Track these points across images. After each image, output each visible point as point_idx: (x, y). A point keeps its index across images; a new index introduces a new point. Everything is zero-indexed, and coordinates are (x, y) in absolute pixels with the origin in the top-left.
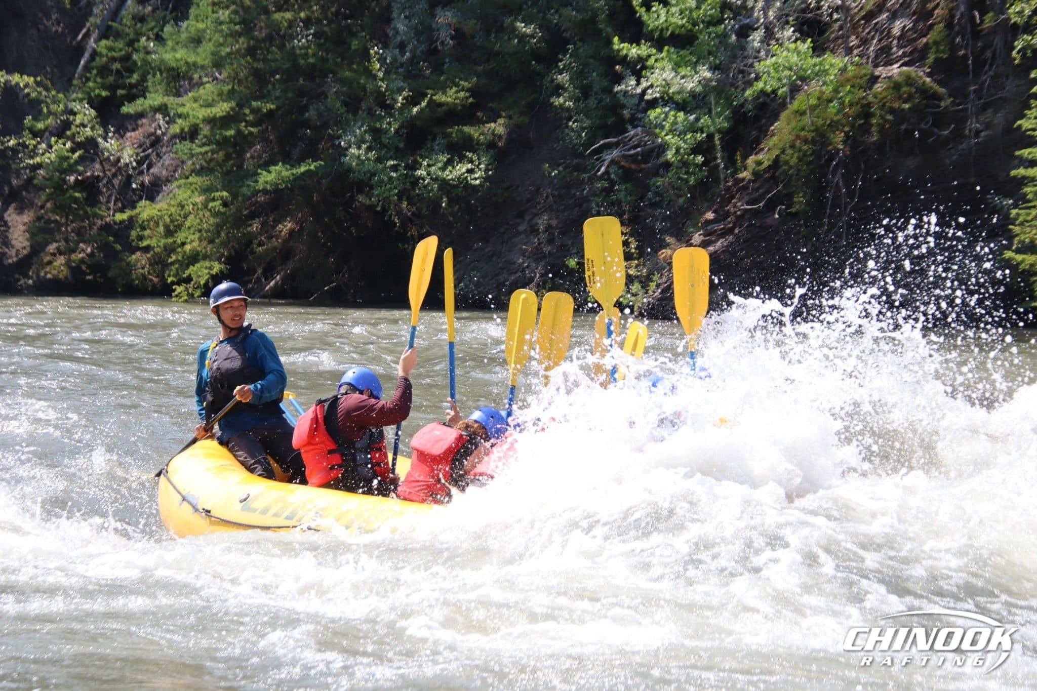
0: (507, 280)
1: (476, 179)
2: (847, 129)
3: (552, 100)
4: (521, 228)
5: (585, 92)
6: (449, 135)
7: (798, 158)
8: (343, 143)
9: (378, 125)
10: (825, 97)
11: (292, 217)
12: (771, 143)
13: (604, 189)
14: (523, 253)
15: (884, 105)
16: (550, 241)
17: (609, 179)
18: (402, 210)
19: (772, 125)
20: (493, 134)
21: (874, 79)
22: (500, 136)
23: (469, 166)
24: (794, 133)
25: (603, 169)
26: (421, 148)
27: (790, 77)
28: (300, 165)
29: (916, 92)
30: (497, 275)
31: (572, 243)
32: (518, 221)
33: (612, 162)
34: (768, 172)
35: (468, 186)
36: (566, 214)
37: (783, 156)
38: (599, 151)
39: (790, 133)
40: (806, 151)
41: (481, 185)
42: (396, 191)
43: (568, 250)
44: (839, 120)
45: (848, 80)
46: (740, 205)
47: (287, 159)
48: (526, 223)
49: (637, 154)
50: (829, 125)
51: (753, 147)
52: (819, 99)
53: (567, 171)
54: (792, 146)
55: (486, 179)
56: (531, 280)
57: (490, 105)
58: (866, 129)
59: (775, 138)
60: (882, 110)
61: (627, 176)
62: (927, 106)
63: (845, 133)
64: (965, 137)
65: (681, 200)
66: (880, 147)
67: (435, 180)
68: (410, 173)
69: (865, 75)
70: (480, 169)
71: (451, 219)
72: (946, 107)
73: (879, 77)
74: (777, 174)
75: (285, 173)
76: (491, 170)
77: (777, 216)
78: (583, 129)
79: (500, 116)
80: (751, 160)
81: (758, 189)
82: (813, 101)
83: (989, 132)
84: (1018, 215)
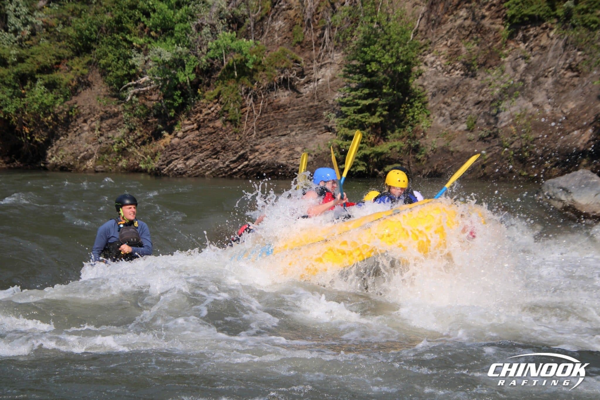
0: (79, 156)
4: (86, 128)
6: (44, 79)
7: (231, 92)
10: (243, 61)
14: (87, 142)
17: (132, 103)
20: (69, 79)
22: (72, 80)
24: (228, 79)
25: (129, 98)
29: (288, 59)
30: (73, 153)
32: (84, 124)
33: (134, 94)
38: (127, 88)
42: (15, 109)
45: (254, 52)
46: (202, 116)
48: (88, 126)
49: (147, 90)
52: (240, 62)
54: (227, 86)
56: (92, 156)
64: (312, 82)
65: (171, 114)
68: (23, 99)
72: (303, 66)
73: (269, 51)
74: (220, 100)
79: (72, 69)
80: (207, 93)
83: (324, 79)
84: (339, 121)
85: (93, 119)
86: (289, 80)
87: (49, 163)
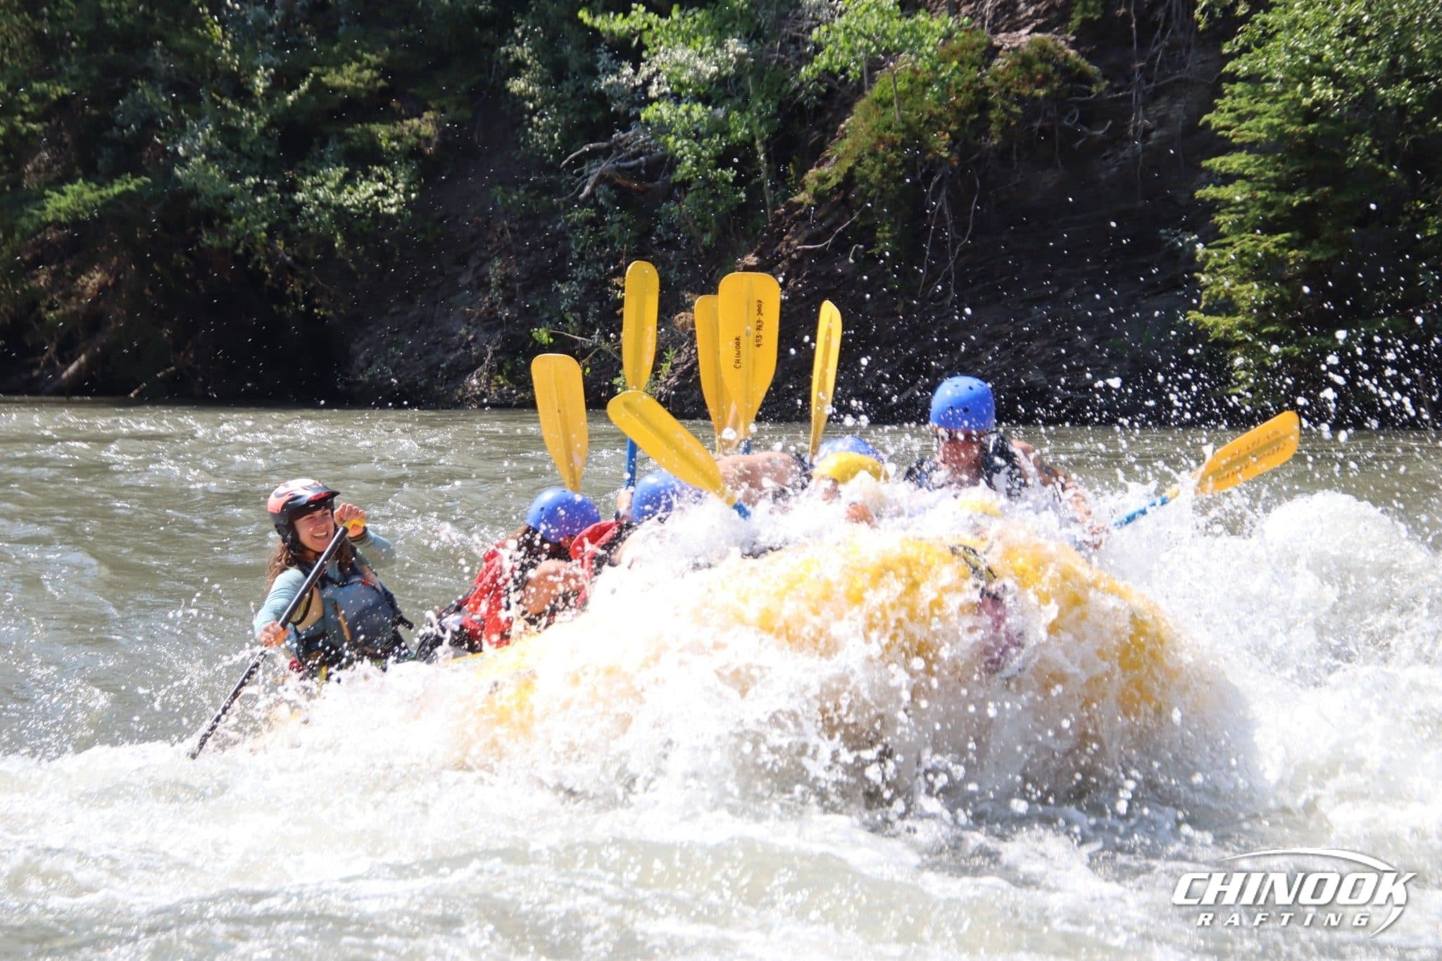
0: (442, 361)
1: (391, 206)
2: (953, 127)
3: (508, 84)
4: (463, 281)
5: (559, 71)
6: (348, 138)
7: (882, 171)
8: (181, 150)
9: (233, 122)
10: (919, 78)
11: (102, 264)
12: (841, 150)
13: (590, 221)
14: (467, 319)
15: (1008, 91)
16: (508, 301)
17: (596, 205)
18: (276, 253)
19: (842, 120)
20: (418, 136)
21: (993, 52)
22: (428, 140)
23: (380, 186)
24: (874, 134)
25: (587, 189)
26: (303, 159)
27: (867, 49)
28: (112, 184)
29: (1055, 72)
30: (427, 353)
31: (542, 304)
32: (458, 269)
33: (602, 179)
34: (837, 193)
35: (377, 216)
36: (532, 259)
37: (858, 168)
38: (580, 161)
39: (869, 134)
40: (894, 161)
41: (398, 214)
42: (265, 225)
43: (537, 315)
44: (941, 115)
45: (954, 53)
46: (795, 244)
47: (92, 174)
48: (470, 272)
49: (639, 166)
50: (927, 122)
51: (816, 155)
52: (911, 81)
53: (533, 194)
54: (873, 154)
55: (409, 204)
56: (480, 362)
57: (411, 90)
58: (982, 127)
59: (847, 141)
60: (1005, 98)
61: (624, 198)
62: (1071, 93)
63: (950, 133)
64: (1128, 139)
65: (707, 238)
66: (1003, 154)
67: (325, 205)
68: (286, 196)
69: (979, 46)
70: (396, 191)
71: (353, 267)
72: (1100, 94)
73: (999, 48)
74: (851, 196)
75: (88, 196)
76: (414, 191)
77: (851, 261)
78: (555, 128)
79: (427, 108)
80: (812, 174)
81: (821, 220)
82: (902, 86)
83: (1163, 132)
84: (1207, 256)
85: (484, 254)
86: (1057, 133)
87: (360, 382)
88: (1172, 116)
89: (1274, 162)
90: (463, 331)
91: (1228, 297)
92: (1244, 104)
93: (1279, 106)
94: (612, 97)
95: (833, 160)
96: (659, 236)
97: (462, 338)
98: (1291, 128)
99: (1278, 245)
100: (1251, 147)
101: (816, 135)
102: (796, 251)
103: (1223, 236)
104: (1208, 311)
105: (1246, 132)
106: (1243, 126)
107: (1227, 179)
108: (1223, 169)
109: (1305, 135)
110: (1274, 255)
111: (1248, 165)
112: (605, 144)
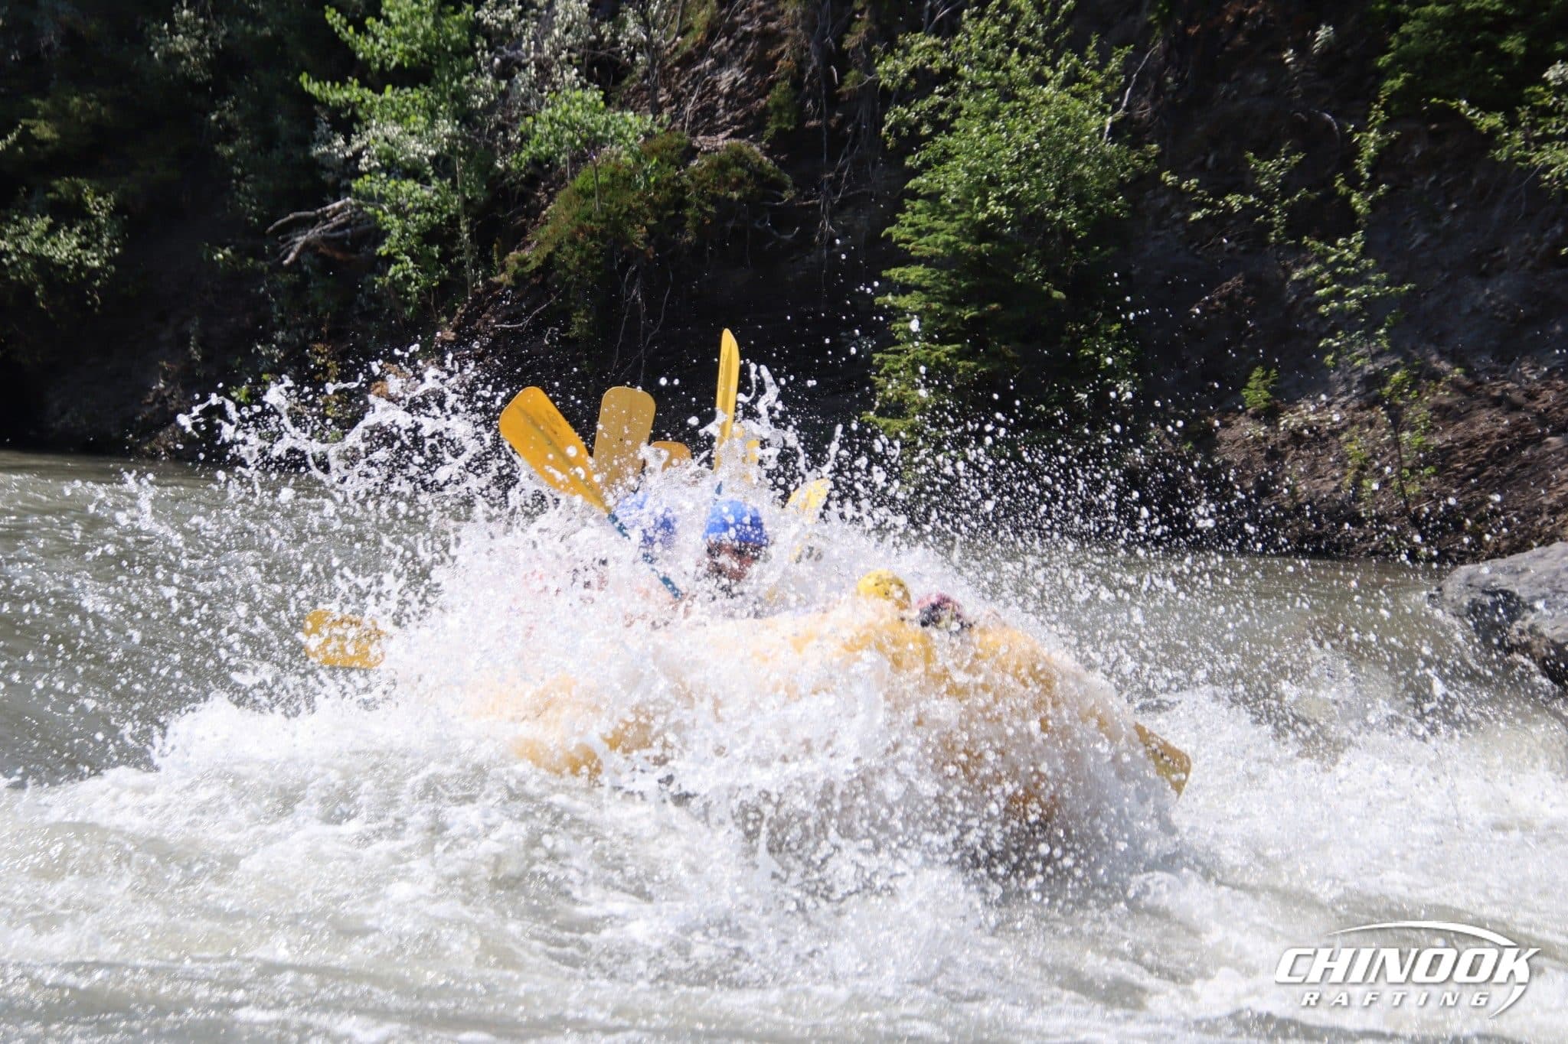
0: (138, 414)
1: (94, 259)
2: (651, 222)
3: (218, 148)
5: (269, 140)
7: (580, 259)
10: (621, 173)
12: (542, 235)
13: (293, 287)
14: (165, 375)
15: (704, 191)
16: (207, 360)
19: (545, 207)
21: (691, 152)
23: (85, 238)
24: (575, 222)
25: (292, 256)
26: (7, 208)
27: (572, 141)
29: (749, 176)
31: (241, 364)
33: (307, 246)
34: (536, 276)
35: (79, 268)
36: (233, 319)
37: (558, 254)
39: (569, 223)
40: (593, 250)
41: (102, 269)
43: (235, 375)
44: (639, 209)
45: (654, 151)
46: (494, 322)
49: (345, 238)
50: (627, 215)
51: (517, 239)
52: (612, 175)
53: (238, 255)
54: (573, 241)
55: (112, 259)
57: (123, 149)
58: (678, 223)
59: (548, 228)
60: (700, 198)
62: (764, 197)
63: (648, 227)
64: (814, 245)
65: (407, 311)
66: (696, 250)
67: (27, 255)
69: (678, 146)
70: (101, 244)
71: (52, 315)
72: (791, 201)
73: (698, 150)
74: (549, 280)
76: (118, 246)
77: (546, 342)
81: (520, 301)
82: (603, 179)
84: (883, 361)
85: (184, 312)
86: (748, 234)
87: (53, 429)
88: (857, 226)
89: (948, 278)
90: (161, 385)
91: (901, 400)
92: (922, 219)
93: (955, 225)
94: (323, 168)
95: (533, 245)
96: (360, 306)
97: (158, 391)
98: (966, 246)
99: (948, 354)
100: (927, 261)
101: (521, 220)
102: (493, 329)
103: (898, 343)
104: (881, 413)
105: (923, 247)
106: (922, 240)
107: (905, 289)
108: (901, 279)
109: (979, 254)
110: (944, 364)
111: (924, 277)
112: (312, 213)
